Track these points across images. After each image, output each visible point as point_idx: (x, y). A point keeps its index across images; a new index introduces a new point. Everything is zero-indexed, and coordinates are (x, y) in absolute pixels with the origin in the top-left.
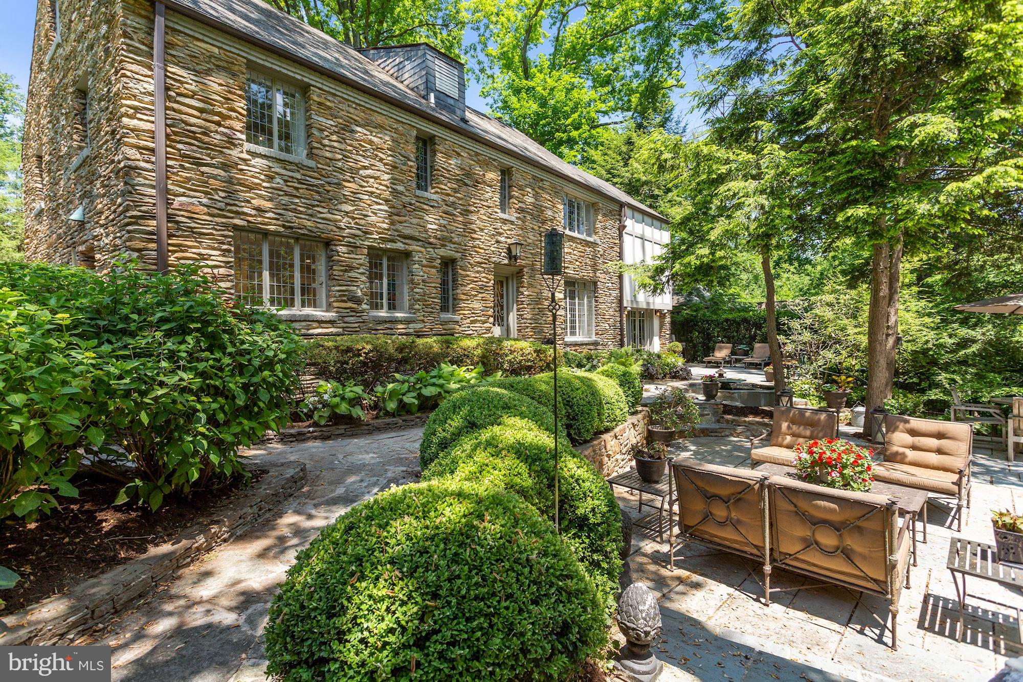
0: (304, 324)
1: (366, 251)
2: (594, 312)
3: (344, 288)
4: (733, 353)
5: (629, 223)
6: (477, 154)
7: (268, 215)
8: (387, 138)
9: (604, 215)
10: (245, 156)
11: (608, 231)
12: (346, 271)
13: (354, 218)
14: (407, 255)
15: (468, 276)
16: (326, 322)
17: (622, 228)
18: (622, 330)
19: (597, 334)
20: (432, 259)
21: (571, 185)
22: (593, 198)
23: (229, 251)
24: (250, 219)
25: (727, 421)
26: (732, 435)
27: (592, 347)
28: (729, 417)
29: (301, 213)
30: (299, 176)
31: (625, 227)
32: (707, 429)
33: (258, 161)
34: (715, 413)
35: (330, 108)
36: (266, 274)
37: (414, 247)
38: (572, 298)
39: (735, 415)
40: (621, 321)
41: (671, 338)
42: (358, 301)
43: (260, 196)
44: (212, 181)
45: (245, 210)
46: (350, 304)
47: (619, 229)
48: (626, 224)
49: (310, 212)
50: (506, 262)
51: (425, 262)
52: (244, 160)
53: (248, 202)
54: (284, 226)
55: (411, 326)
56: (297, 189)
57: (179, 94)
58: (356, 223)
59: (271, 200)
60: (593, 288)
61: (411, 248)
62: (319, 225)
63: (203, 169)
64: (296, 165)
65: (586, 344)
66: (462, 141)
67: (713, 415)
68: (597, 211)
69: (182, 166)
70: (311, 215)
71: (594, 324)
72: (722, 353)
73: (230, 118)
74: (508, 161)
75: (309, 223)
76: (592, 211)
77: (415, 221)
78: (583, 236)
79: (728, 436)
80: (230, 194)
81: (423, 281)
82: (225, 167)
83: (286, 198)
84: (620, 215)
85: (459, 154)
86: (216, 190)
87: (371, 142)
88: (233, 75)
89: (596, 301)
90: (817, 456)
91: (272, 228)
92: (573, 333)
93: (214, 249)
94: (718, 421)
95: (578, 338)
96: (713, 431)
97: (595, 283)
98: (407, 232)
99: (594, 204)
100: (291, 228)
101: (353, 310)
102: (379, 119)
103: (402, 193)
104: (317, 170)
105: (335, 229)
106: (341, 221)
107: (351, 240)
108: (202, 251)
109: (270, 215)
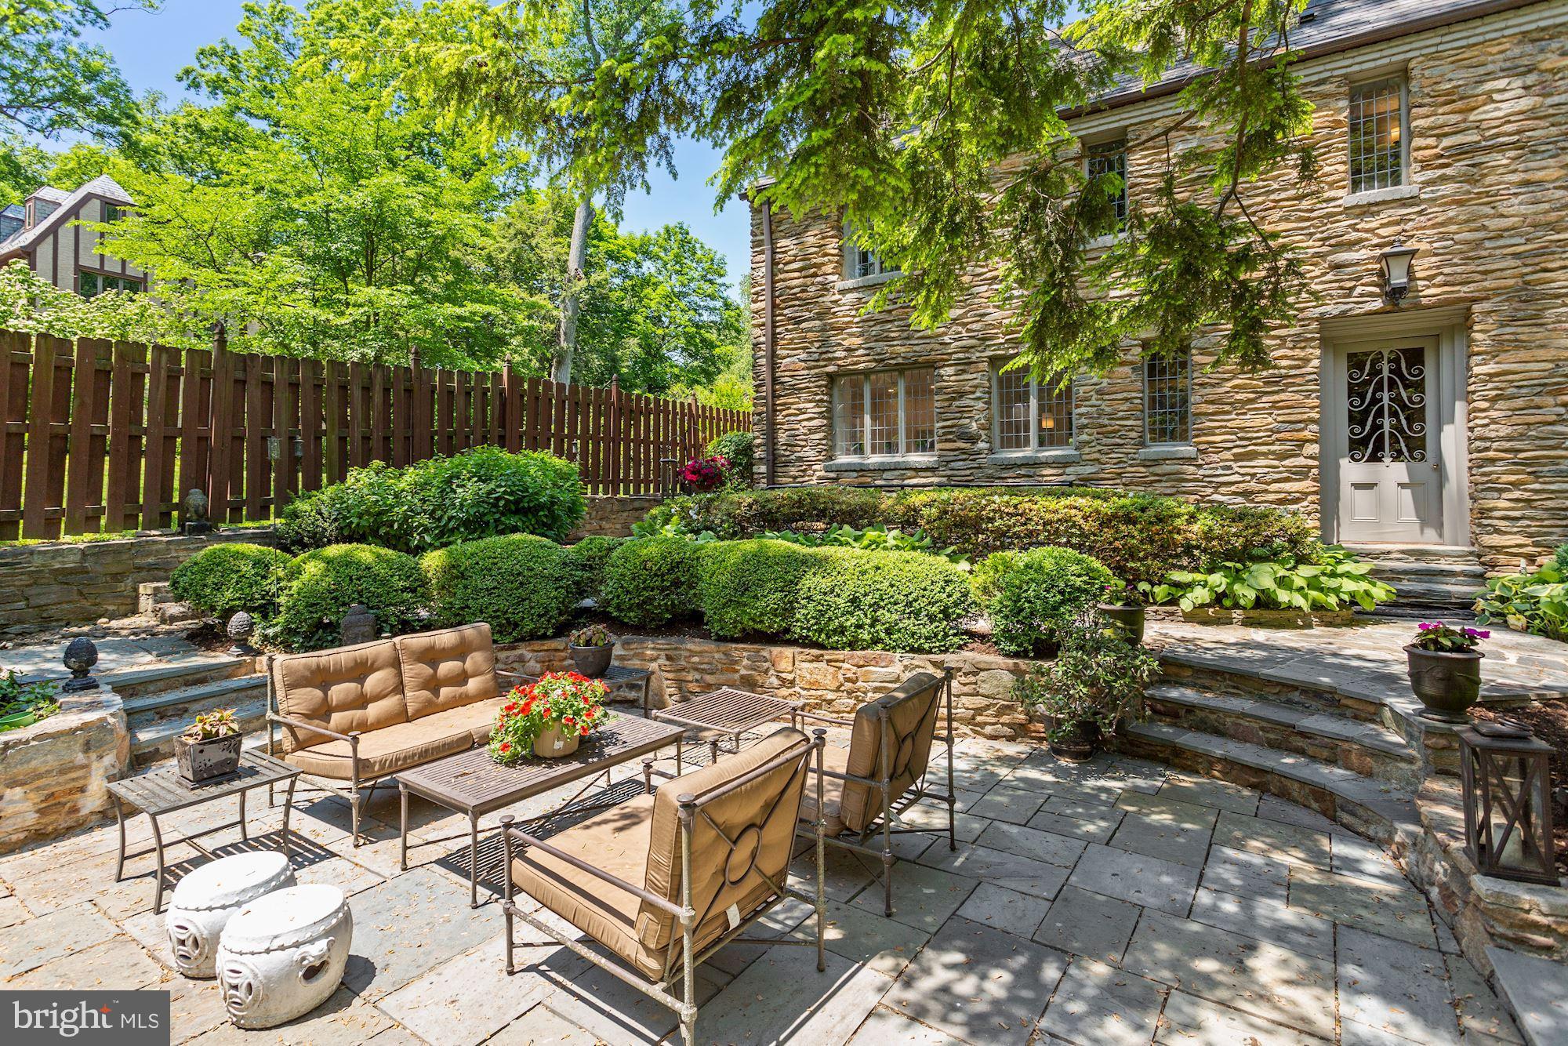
0: (897, 473)
1: (985, 365)
3: (949, 423)
7: (858, 353)
10: (837, 297)
12: (954, 399)
13: (964, 325)
16: (927, 469)
20: (1121, 350)
23: (821, 401)
24: (840, 362)
29: (894, 339)
33: (848, 297)
36: (867, 419)
42: (973, 439)
43: (851, 335)
44: (810, 335)
45: (837, 355)
46: (960, 444)
49: (905, 334)
50: (1378, 304)
52: (836, 302)
53: (840, 344)
54: (875, 360)
55: (1069, 470)
57: (785, 264)
58: (968, 331)
59: (861, 335)
62: (917, 348)
63: (803, 325)
70: (907, 338)
73: (823, 264)
74: (1380, 58)
75: (903, 349)
80: (824, 342)
81: (1100, 392)
82: (820, 316)
83: (878, 327)
85: (1193, 129)
86: (812, 342)
88: (825, 220)
91: (861, 366)
93: (810, 401)
100: (883, 360)
101: (963, 451)
105: (937, 346)
106: (945, 334)
107: (961, 355)
108: (801, 406)
109: (861, 352)
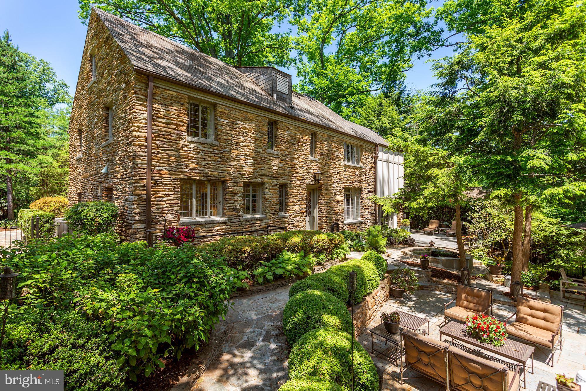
0: (212, 225)
1: (242, 184)
2: (360, 205)
3: (231, 205)
4: (440, 226)
5: (380, 154)
6: (299, 127)
7: (196, 172)
8: (253, 125)
9: (366, 152)
10: (186, 143)
11: (368, 160)
12: (232, 196)
13: (236, 168)
14: (263, 184)
15: (293, 192)
16: (222, 223)
17: (376, 158)
18: (375, 214)
19: (362, 217)
20: (275, 185)
21: (348, 138)
22: (360, 143)
23: (178, 191)
24: (188, 174)
25: (434, 282)
26: (436, 290)
27: (359, 225)
28: (434, 279)
29: (212, 168)
30: (211, 150)
31: (378, 157)
32: (423, 286)
33: (192, 145)
34: (427, 276)
35: (226, 114)
36: (194, 200)
37: (266, 180)
38: (348, 198)
39: (438, 278)
40: (375, 210)
41: (403, 216)
42: (238, 211)
43: (193, 162)
44: (171, 158)
45: (186, 170)
46: (234, 213)
47: (374, 158)
48: (378, 155)
49: (216, 167)
50: (313, 183)
51: (271, 187)
52: (186, 145)
53: (187, 166)
54: (203, 176)
55: (264, 221)
56: (210, 157)
57: (158, 117)
58: (238, 171)
59: (197, 164)
60: (359, 192)
61: (264, 181)
62: (220, 174)
63: (167, 152)
64: (210, 145)
65: (356, 224)
66: (290, 121)
67: (426, 277)
68: (362, 149)
69: (158, 152)
70: (216, 169)
71: (360, 212)
72: (433, 226)
73: (180, 125)
74: (314, 129)
75: (215, 173)
76: (359, 150)
77: (266, 166)
78: (355, 164)
79: (434, 290)
80: (180, 163)
81: (270, 197)
82: (177, 150)
83: (205, 162)
84: (375, 150)
85: (289, 129)
86: (172, 162)
87: (245, 128)
88: (182, 104)
89: (361, 199)
90: (476, 325)
91: (198, 178)
92: (348, 218)
93: (171, 191)
94: (429, 281)
95: (351, 221)
96: (426, 287)
97: (361, 189)
98: (263, 172)
99: (360, 146)
100: (207, 176)
101: (235, 216)
102: (249, 116)
103: (260, 153)
104: (220, 146)
105: (227, 175)
106: (230, 170)
107: (235, 179)
108: (166, 193)
109: (197, 171)
